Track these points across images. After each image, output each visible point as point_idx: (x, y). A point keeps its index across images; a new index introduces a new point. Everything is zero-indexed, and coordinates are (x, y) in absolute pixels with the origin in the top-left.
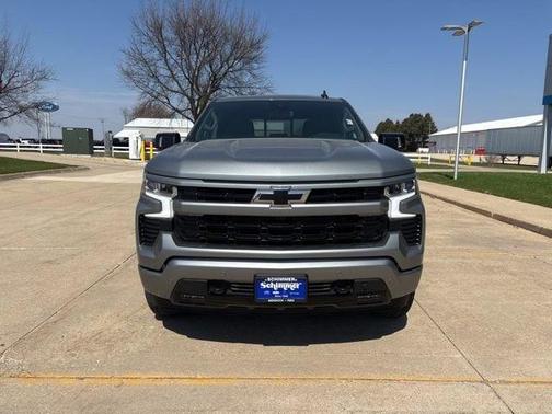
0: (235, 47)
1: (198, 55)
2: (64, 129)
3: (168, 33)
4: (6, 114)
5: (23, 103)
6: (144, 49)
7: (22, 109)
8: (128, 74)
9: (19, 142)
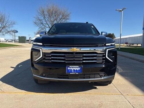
0: (63, 16)
1: (53, 18)
2: (19, 37)
3: (46, 13)
4: (4, 33)
5: (9, 30)
6: (40, 17)
7: (9, 32)
8: (35, 23)
9: (8, 40)
